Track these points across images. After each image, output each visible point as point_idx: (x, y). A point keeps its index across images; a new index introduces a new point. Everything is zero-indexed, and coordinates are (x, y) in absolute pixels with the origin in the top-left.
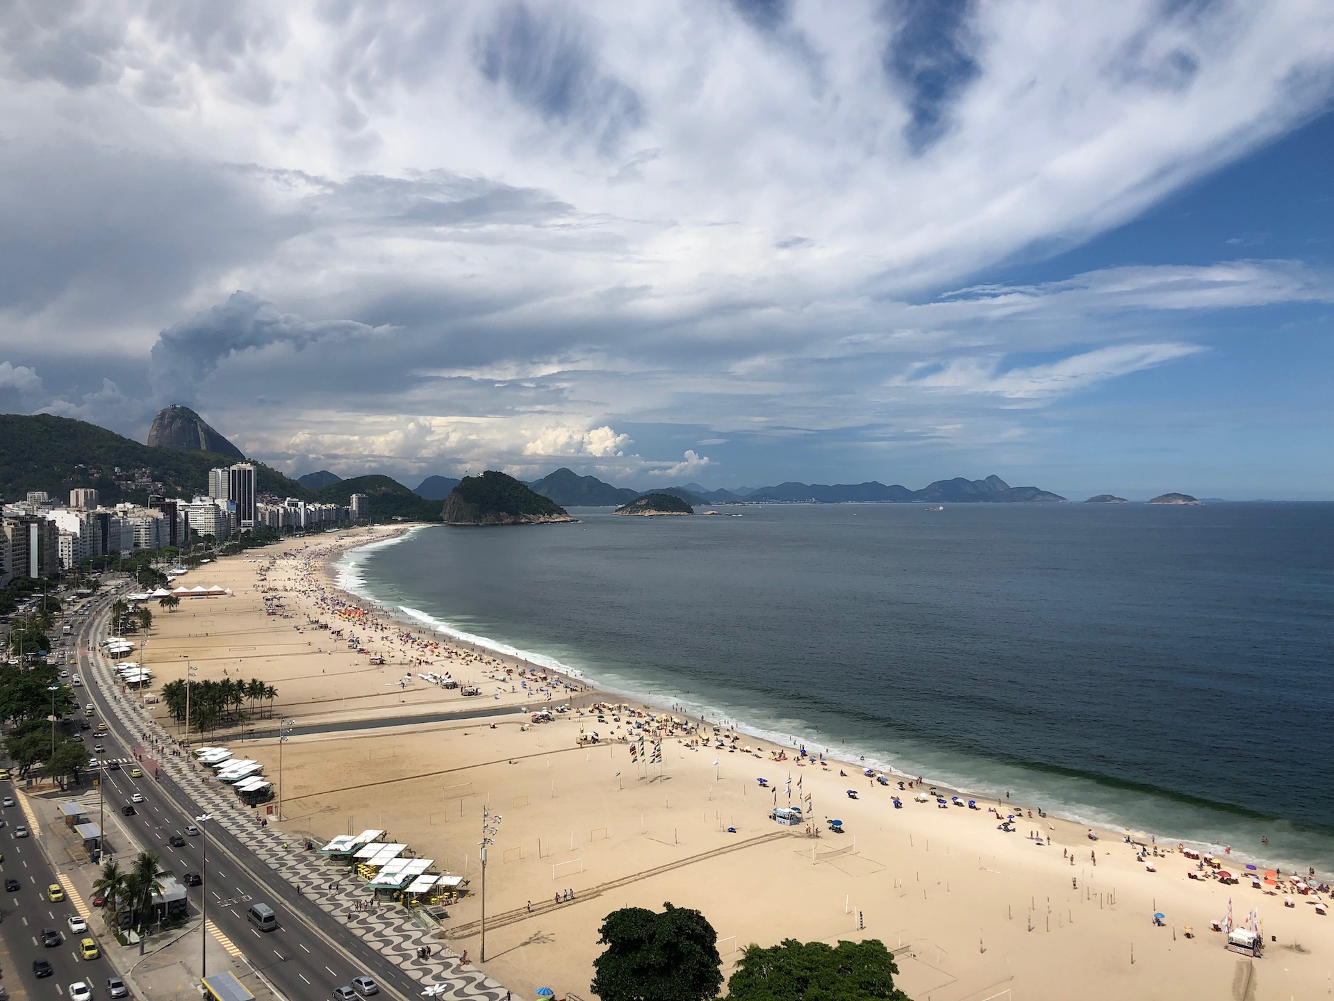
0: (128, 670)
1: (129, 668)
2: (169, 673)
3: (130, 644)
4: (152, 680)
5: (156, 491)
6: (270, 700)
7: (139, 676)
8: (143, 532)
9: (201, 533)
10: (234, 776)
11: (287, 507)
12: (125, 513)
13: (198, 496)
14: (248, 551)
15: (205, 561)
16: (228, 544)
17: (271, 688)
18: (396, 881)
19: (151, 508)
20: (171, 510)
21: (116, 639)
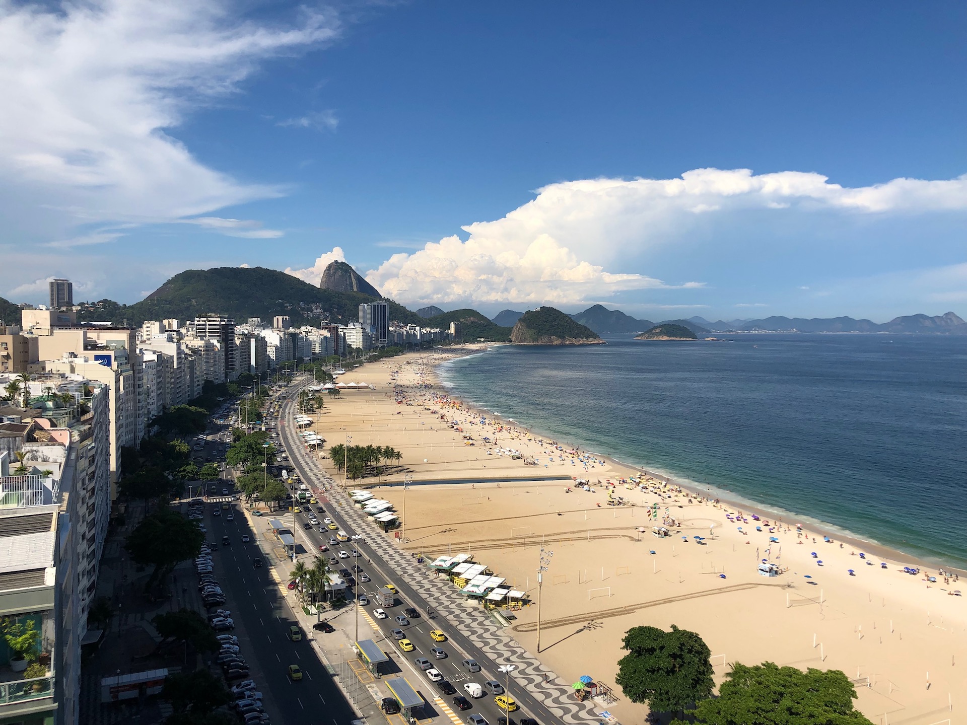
0: (309, 436)
1: (310, 435)
2: (333, 441)
3: (310, 419)
4: (324, 443)
5: (326, 319)
6: (397, 460)
7: (316, 441)
8: (317, 345)
9: (354, 347)
10: (374, 510)
11: (408, 330)
12: (307, 332)
13: (352, 322)
14: (384, 359)
15: (357, 365)
16: (371, 354)
17: (399, 452)
18: (479, 591)
19: (322, 329)
20: (335, 331)
21: (302, 416)
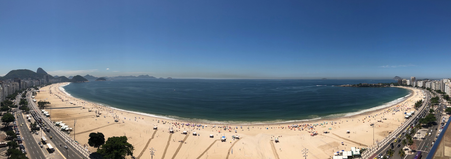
0: (34, 100)
2: (38, 100)
3: (34, 97)
10: (45, 113)
11: (53, 80)
14: (48, 85)
15: (43, 87)
17: (50, 103)
18: (64, 128)
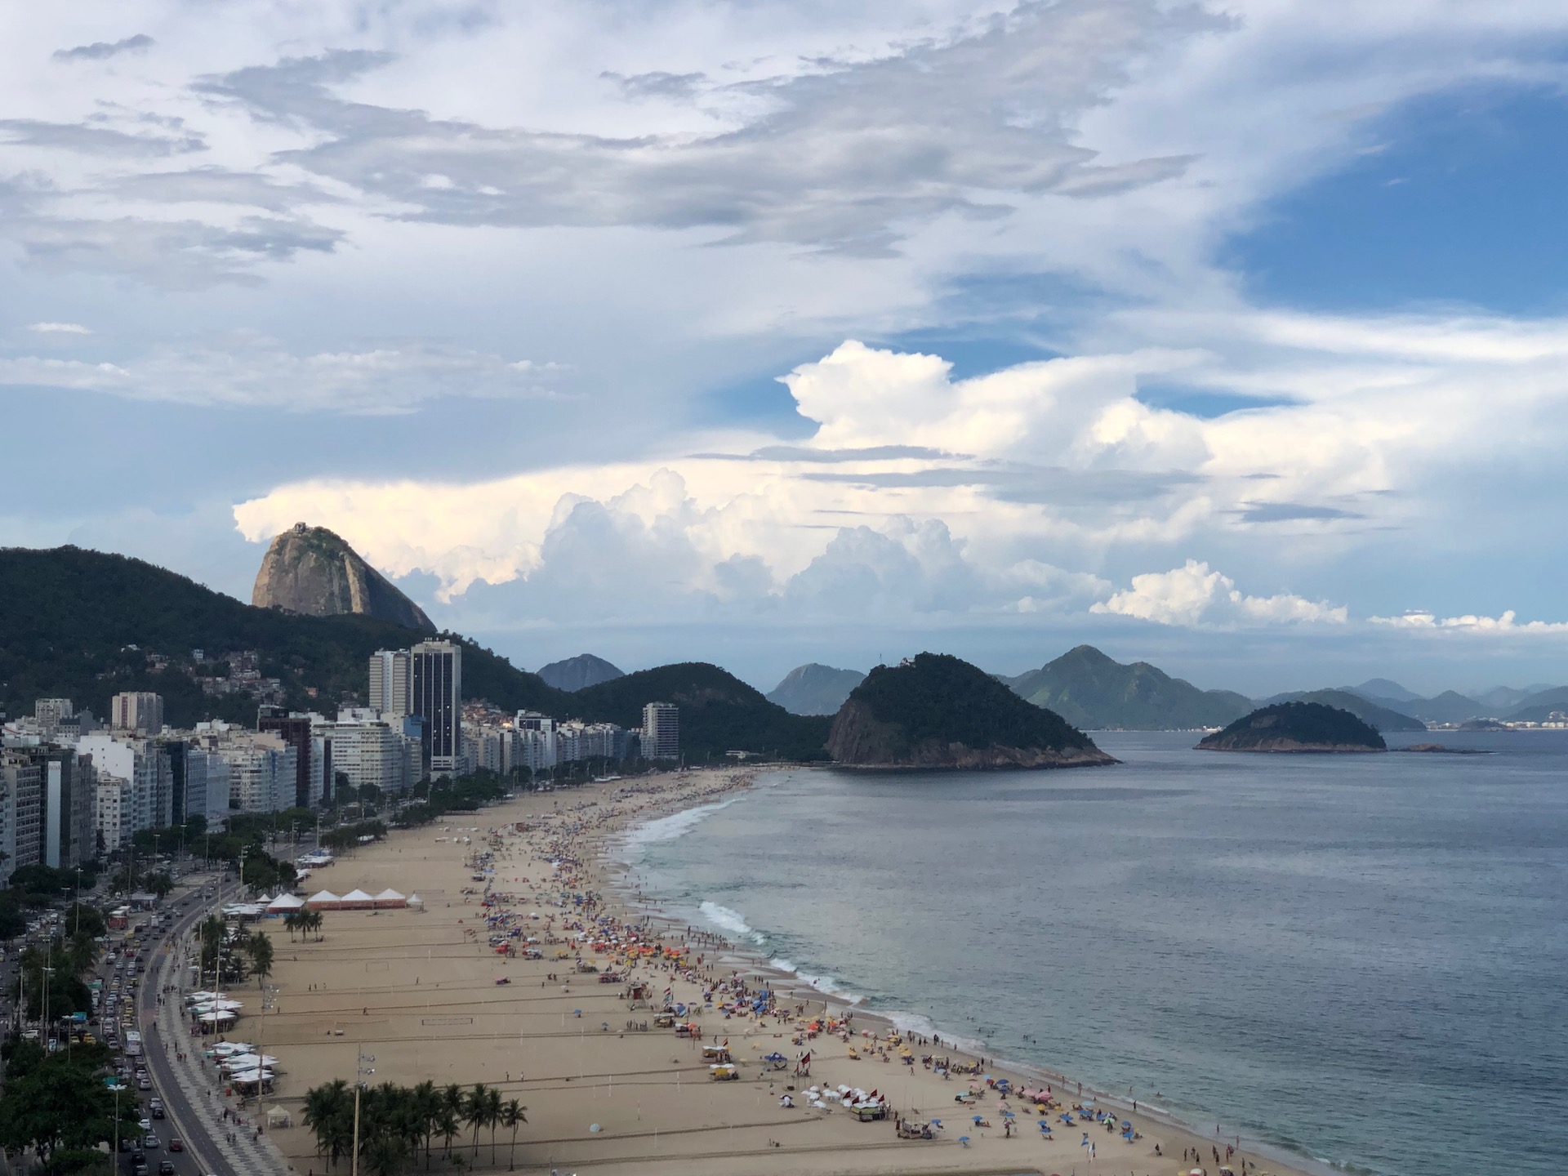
0: (234, 1059)
1: (237, 1053)
2: (314, 1069)
3: (232, 1004)
4: (281, 1080)
5: (270, 697)
6: (510, 1130)
7: (257, 1071)
8: (247, 779)
9: (356, 781)
11: (518, 729)
12: (213, 740)
13: (348, 707)
14: (446, 818)
15: (365, 838)
16: (407, 804)
17: (514, 1104)
19: (262, 730)
20: (298, 734)
21: (208, 995)
